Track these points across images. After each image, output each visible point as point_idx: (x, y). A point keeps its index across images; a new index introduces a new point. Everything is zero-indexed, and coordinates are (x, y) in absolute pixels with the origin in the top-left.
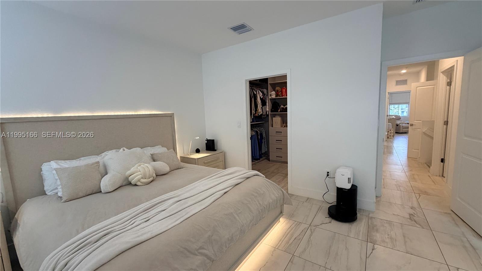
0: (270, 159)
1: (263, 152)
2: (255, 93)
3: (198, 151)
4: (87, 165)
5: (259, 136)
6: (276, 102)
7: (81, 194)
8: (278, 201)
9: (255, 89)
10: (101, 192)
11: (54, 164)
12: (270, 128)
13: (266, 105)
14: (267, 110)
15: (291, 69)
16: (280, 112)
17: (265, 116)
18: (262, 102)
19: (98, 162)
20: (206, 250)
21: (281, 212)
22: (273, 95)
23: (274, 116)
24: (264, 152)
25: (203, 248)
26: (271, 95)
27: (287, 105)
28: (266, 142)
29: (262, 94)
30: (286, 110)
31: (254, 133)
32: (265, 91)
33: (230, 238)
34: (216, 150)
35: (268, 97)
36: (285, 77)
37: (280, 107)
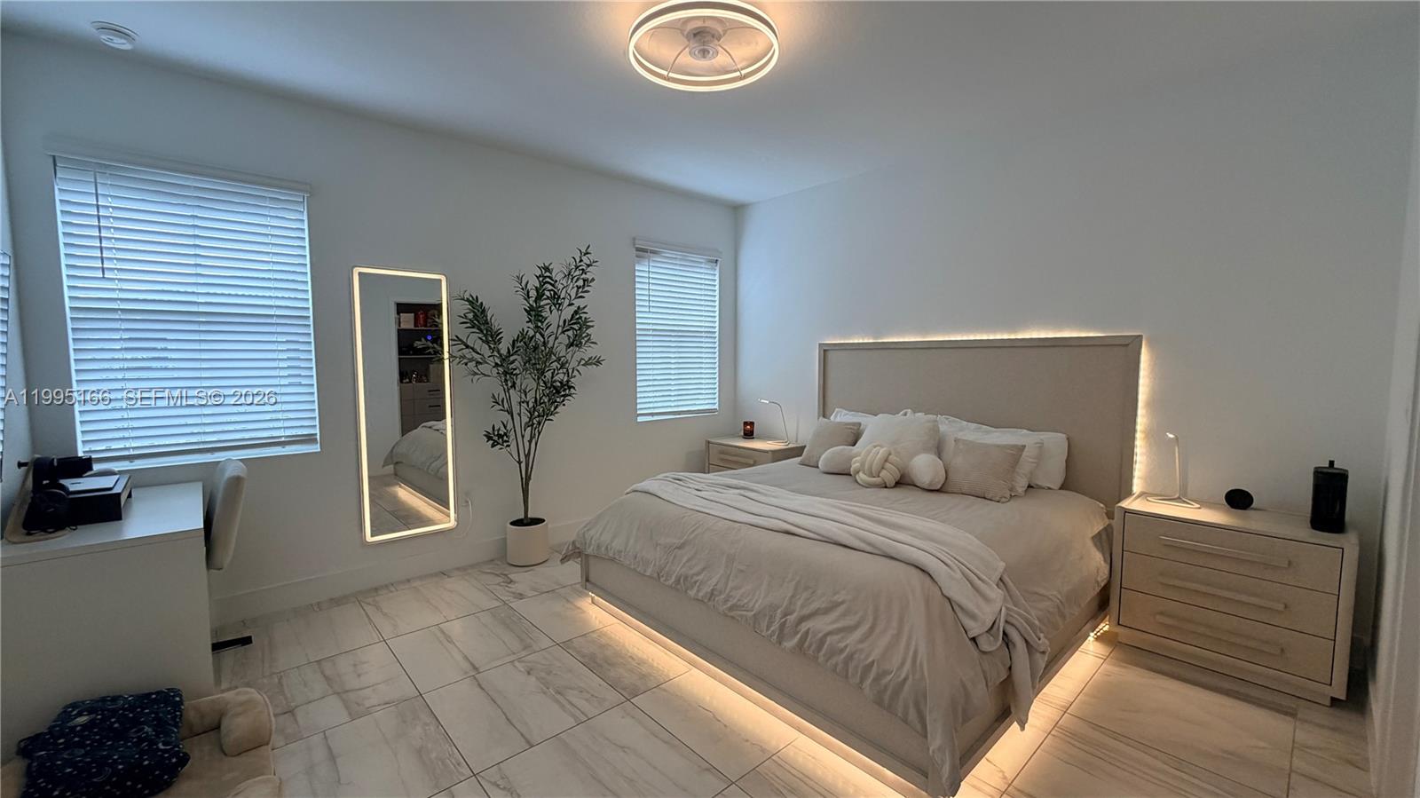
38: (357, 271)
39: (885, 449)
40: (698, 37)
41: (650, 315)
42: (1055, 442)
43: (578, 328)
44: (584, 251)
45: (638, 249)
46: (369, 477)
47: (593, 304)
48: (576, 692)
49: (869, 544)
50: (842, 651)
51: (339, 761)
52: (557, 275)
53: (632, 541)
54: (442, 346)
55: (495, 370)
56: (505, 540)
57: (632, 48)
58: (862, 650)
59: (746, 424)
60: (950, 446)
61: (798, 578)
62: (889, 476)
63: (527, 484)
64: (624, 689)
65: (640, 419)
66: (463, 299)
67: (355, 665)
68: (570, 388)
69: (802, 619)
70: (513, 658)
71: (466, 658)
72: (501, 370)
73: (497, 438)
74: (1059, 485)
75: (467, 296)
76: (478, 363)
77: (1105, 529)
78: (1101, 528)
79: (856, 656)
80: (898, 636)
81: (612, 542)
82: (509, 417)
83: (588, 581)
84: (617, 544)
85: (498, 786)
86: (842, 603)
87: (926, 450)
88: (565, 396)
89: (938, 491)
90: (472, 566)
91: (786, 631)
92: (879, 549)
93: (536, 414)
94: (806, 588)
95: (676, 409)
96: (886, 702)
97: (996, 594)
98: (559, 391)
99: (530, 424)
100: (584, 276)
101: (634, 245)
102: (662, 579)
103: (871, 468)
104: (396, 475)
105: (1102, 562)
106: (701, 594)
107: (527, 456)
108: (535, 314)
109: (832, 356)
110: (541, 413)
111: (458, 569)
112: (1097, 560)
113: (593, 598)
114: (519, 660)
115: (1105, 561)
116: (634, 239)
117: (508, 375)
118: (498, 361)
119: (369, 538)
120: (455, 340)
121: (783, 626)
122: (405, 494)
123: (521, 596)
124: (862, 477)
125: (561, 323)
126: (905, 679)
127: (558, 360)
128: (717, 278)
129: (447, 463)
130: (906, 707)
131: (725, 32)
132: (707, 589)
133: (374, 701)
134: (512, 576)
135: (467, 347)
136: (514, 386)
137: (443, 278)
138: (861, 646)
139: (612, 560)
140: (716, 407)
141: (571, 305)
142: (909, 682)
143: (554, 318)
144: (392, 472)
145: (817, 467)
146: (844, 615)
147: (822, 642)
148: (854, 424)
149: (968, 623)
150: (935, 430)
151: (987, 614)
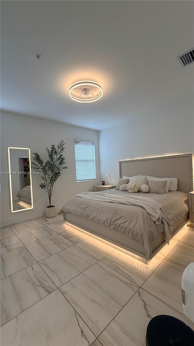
38: (9, 148)
39: (134, 184)
40: (85, 90)
41: (79, 157)
42: (175, 180)
43: (62, 160)
44: (62, 141)
45: (75, 142)
46: (13, 201)
47: (65, 154)
48: (62, 243)
49: (130, 203)
50: (124, 227)
51: (5, 261)
52: (56, 147)
53: (75, 208)
54: (29, 165)
55: (42, 170)
56: (45, 212)
57: (70, 93)
58: (128, 226)
59: (103, 182)
60: (150, 182)
61: (113, 212)
62: (136, 190)
63: (50, 197)
64: (74, 242)
65: (77, 181)
66: (34, 154)
67: (9, 241)
68: (60, 173)
69: (115, 221)
70: (47, 237)
71: (36, 238)
72: (43, 170)
73: (43, 186)
74: (176, 190)
75: (35, 153)
76: (38, 169)
77: (187, 199)
78: (186, 199)
79: (127, 228)
80: (136, 222)
81: (70, 208)
82: (46, 181)
83: (65, 219)
84: (71, 209)
85: (43, 264)
86: (124, 216)
87: (145, 184)
88: (58, 175)
89: (147, 193)
90: (37, 218)
91: (111, 224)
92: (132, 204)
93: (52, 180)
94: (116, 213)
95: (86, 179)
96: (134, 238)
97: (159, 212)
98: (57, 175)
99: (51, 183)
100: (62, 147)
101: (74, 140)
102: (82, 216)
103: (131, 188)
104: (19, 199)
105: (187, 207)
106: (91, 218)
107: (50, 190)
108: (51, 156)
109: (121, 164)
110: (53, 180)
111: (34, 219)
112: (185, 206)
113: (66, 223)
114: (48, 237)
115: (188, 206)
116: (74, 139)
117: (45, 172)
118: (42, 168)
119: (12, 212)
120: (32, 163)
121: (110, 223)
122: (22, 204)
123: (49, 224)
124: (130, 191)
125: (57, 158)
126: (138, 232)
127: (57, 167)
128: (94, 148)
129: (31, 195)
130: (139, 238)
131: (91, 89)
132: (92, 217)
133: (13, 248)
134: (47, 220)
135: (35, 165)
136: (46, 174)
137: (29, 149)
138: (128, 225)
139: (71, 213)
140: (95, 178)
141: (59, 154)
142: (139, 232)
143: (55, 157)
144: (18, 199)
145: (119, 190)
146: (124, 219)
147: (119, 226)
148: (127, 179)
149: (153, 218)
150: (146, 179)
151: (157, 216)
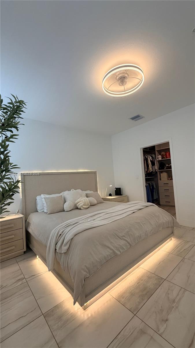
0: (161, 204)
1: (154, 199)
2: (147, 157)
3: (110, 195)
4: (57, 197)
5: (151, 187)
6: (163, 163)
7: (55, 211)
8: (170, 223)
9: (147, 155)
10: (64, 211)
11: (42, 196)
12: (159, 181)
13: (155, 165)
14: (156, 168)
15: (172, 138)
16: (166, 169)
17: (155, 173)
18: (152, 163)
19: (62, 196)
20: (126, 238)
21: (173, 233)
22: (160, 158)
23: (162, 172)
24: (156, 199)
25: (124, 237)
26: (158, 158)
27: (171, 164)
28: (156, 191)
29: (151, 158)
30: (170, 167)
31: (147, 185)
32: (154, 156)
33: (139, 236)
34: (122, 195)
35: (156, 160)
36: (168, 144)
37: (165, 165)
